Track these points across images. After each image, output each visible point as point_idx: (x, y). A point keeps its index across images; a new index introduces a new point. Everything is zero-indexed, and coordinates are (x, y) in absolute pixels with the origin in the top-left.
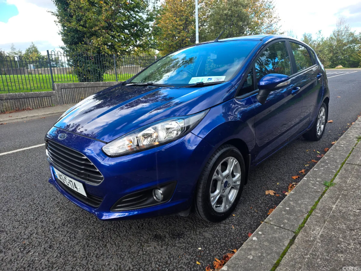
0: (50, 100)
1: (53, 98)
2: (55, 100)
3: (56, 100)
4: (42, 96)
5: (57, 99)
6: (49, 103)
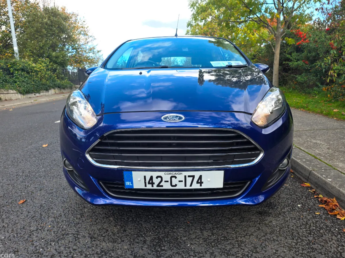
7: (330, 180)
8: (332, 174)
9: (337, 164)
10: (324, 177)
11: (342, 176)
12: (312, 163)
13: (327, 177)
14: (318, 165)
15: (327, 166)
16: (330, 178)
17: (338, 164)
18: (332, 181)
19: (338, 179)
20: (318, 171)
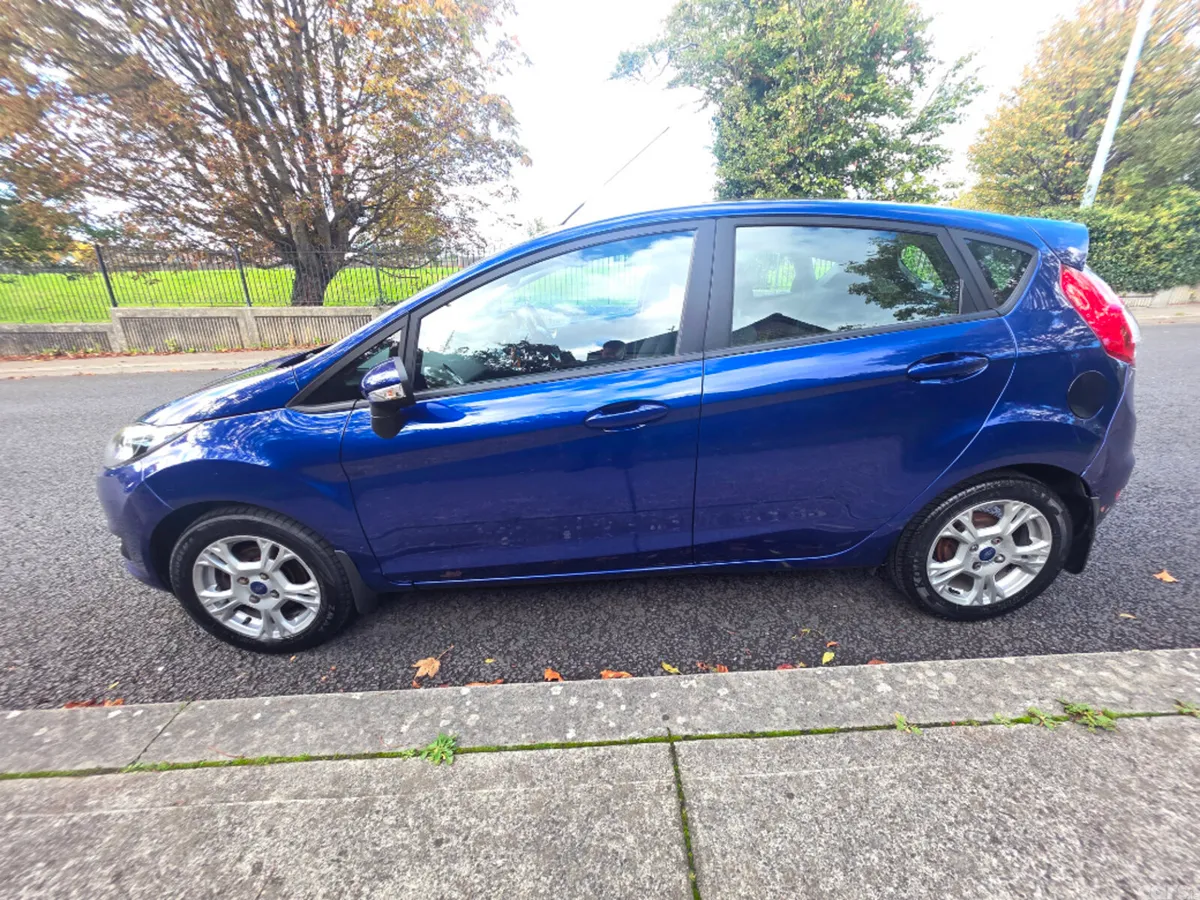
7: (112, 715)
8: (123, 740)
9: (140, 794)
10: (134, 711)
11: (90, 758)
12: (218, 727)
13: (130, 717)
14: (194, 736)
15: (167, 758)
16: (118, 717)
17: (141, 800)
18: (107, 715)
19: (91, 734)
20: (172, 714)
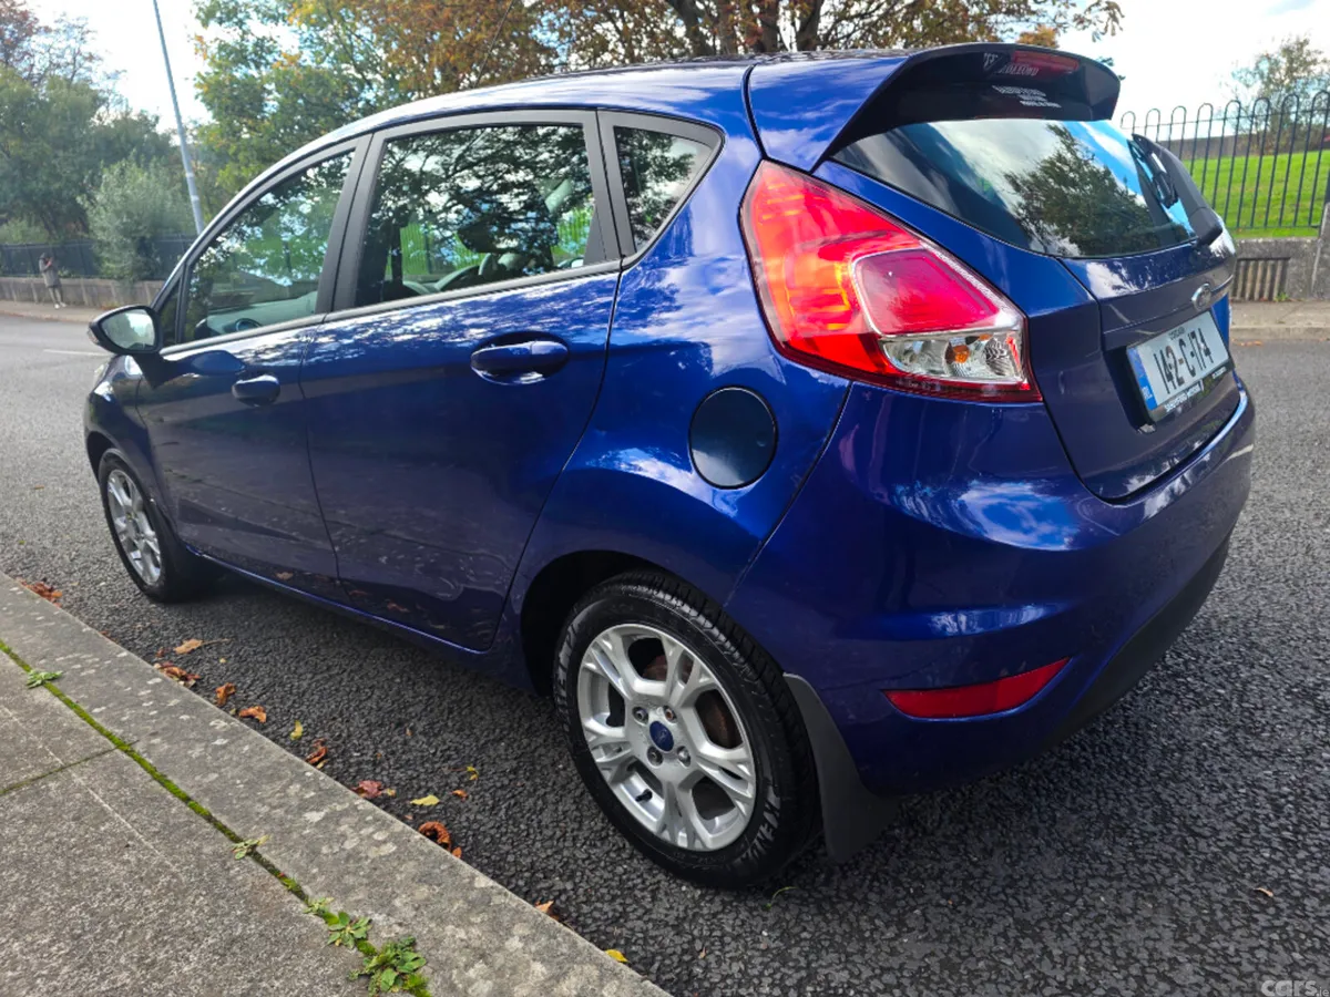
0: (1278, 273)
1: (1294, 269)
2: (1298, 275)
3: (1304, 277)
4: (1250, 256)
5: (1309, 273)
6: (1267, 285)
